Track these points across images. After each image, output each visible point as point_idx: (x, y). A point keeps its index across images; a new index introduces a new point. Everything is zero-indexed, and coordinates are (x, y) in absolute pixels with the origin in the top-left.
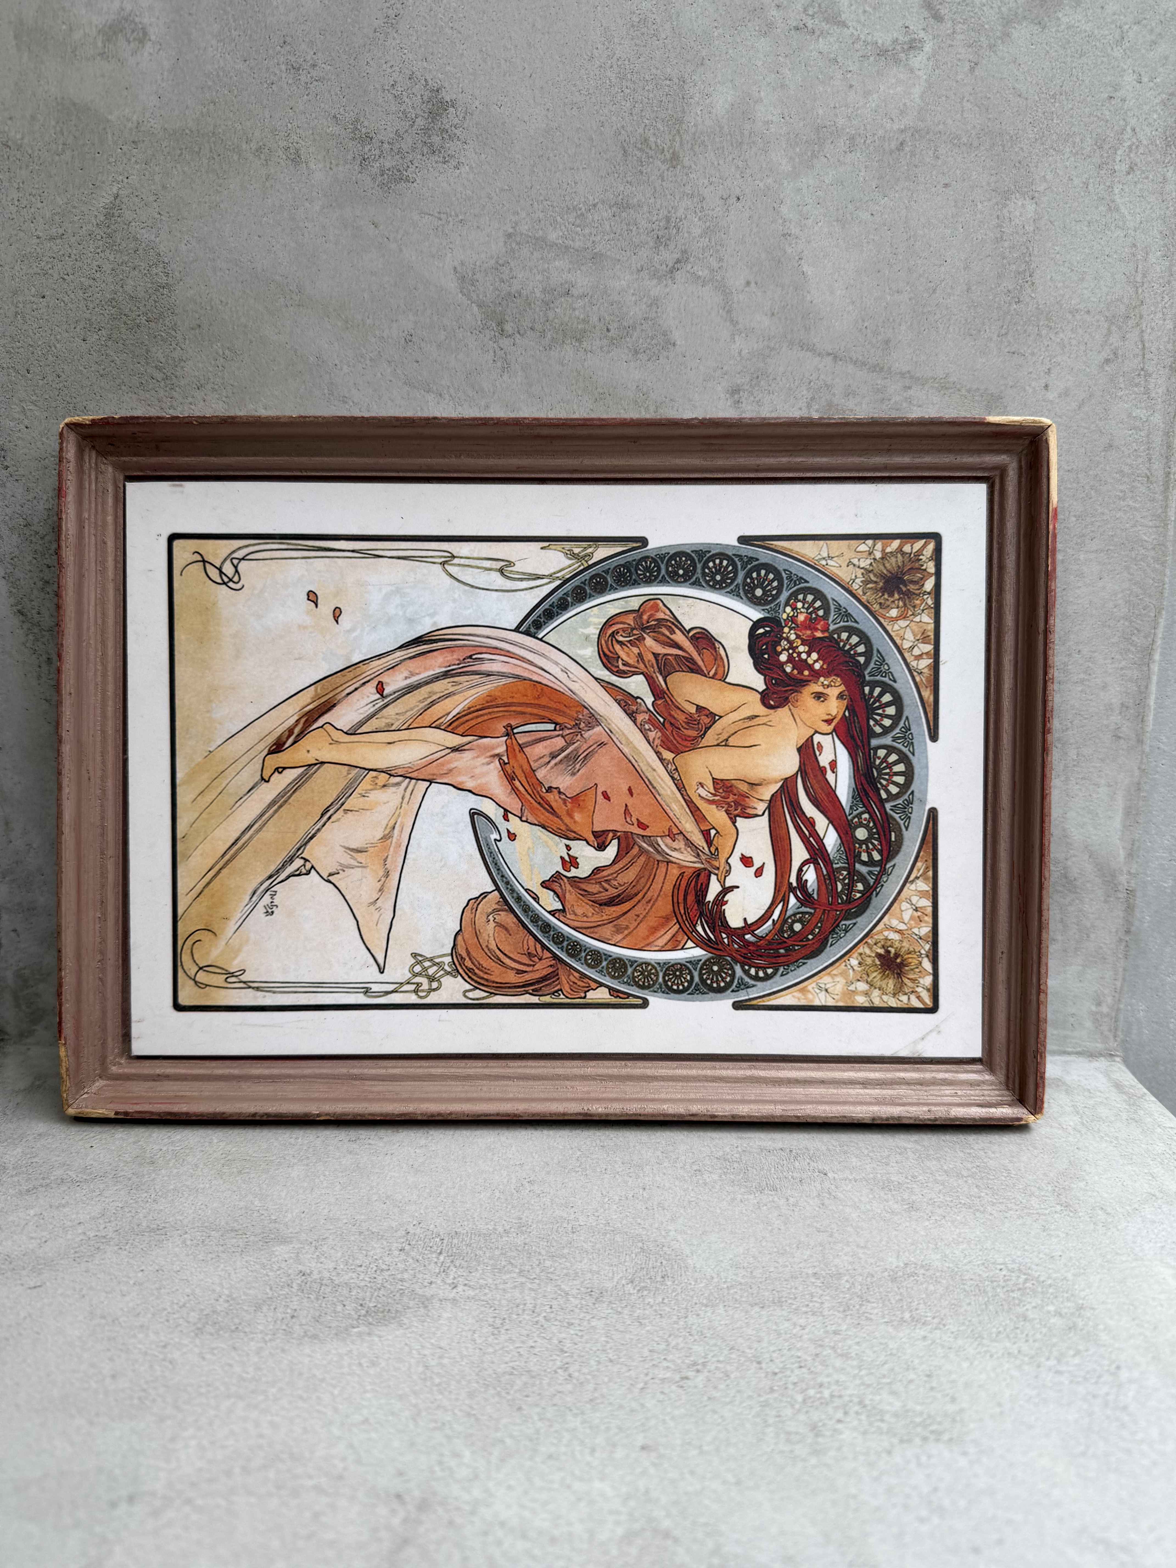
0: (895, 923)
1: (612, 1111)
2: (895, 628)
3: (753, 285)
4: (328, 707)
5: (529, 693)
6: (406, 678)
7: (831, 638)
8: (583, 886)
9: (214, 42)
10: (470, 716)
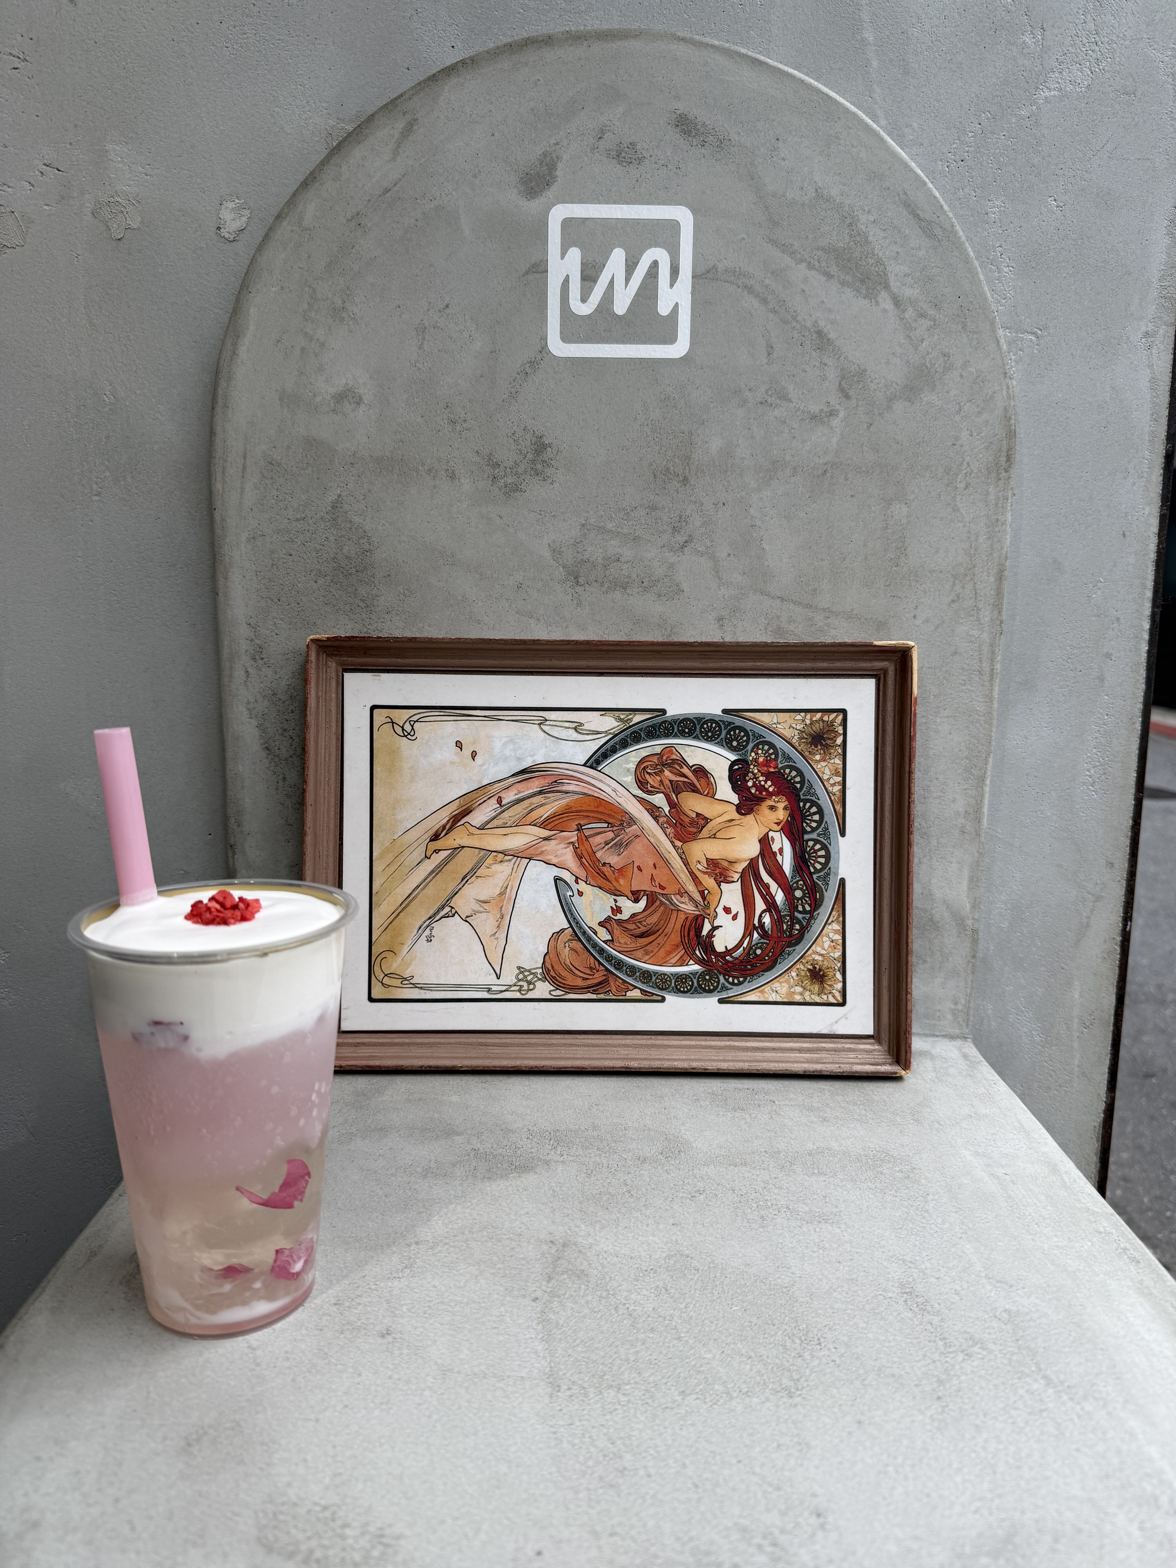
0: (819, 949)
1: (642, 1066)
2: (818, 767)
3: (732, 556)
4: (466, 812)
5: (592, 804)
6: (516, 794)
7: (779, 772)
8: (625, 925)
9: (403, 405)
10: (555, 818)
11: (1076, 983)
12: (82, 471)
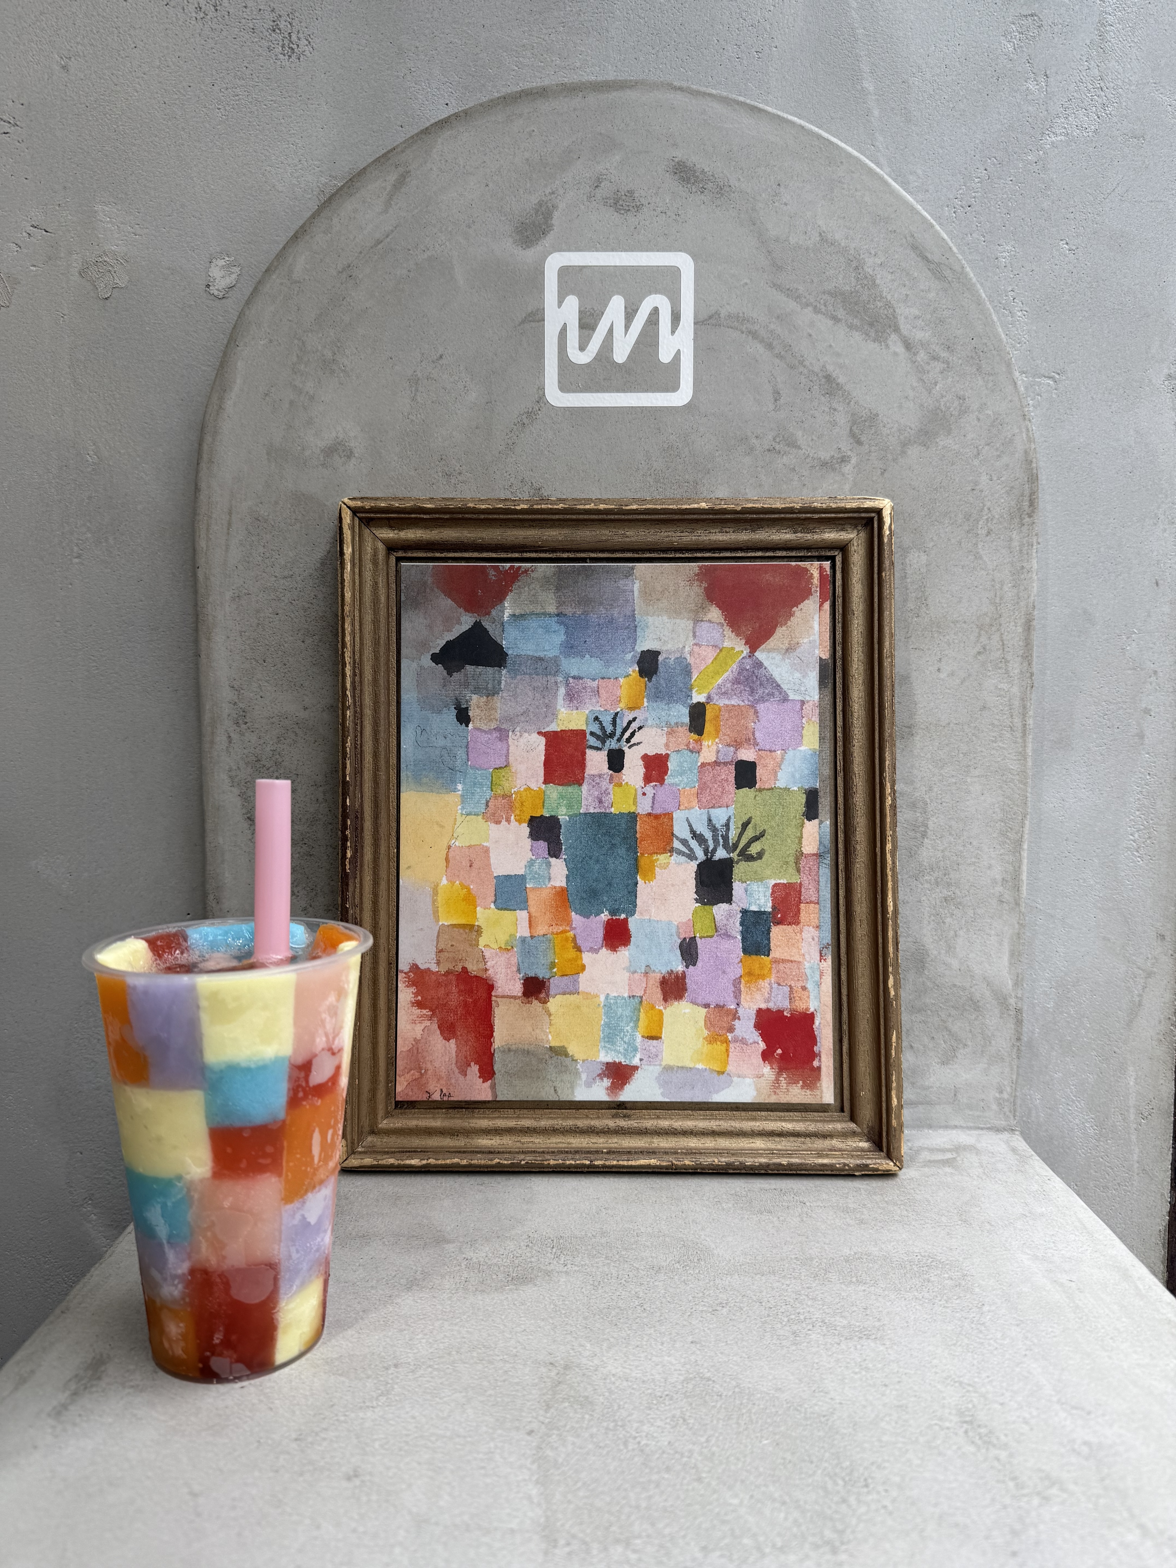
11: (1131, 1068)
12: (63, 533)
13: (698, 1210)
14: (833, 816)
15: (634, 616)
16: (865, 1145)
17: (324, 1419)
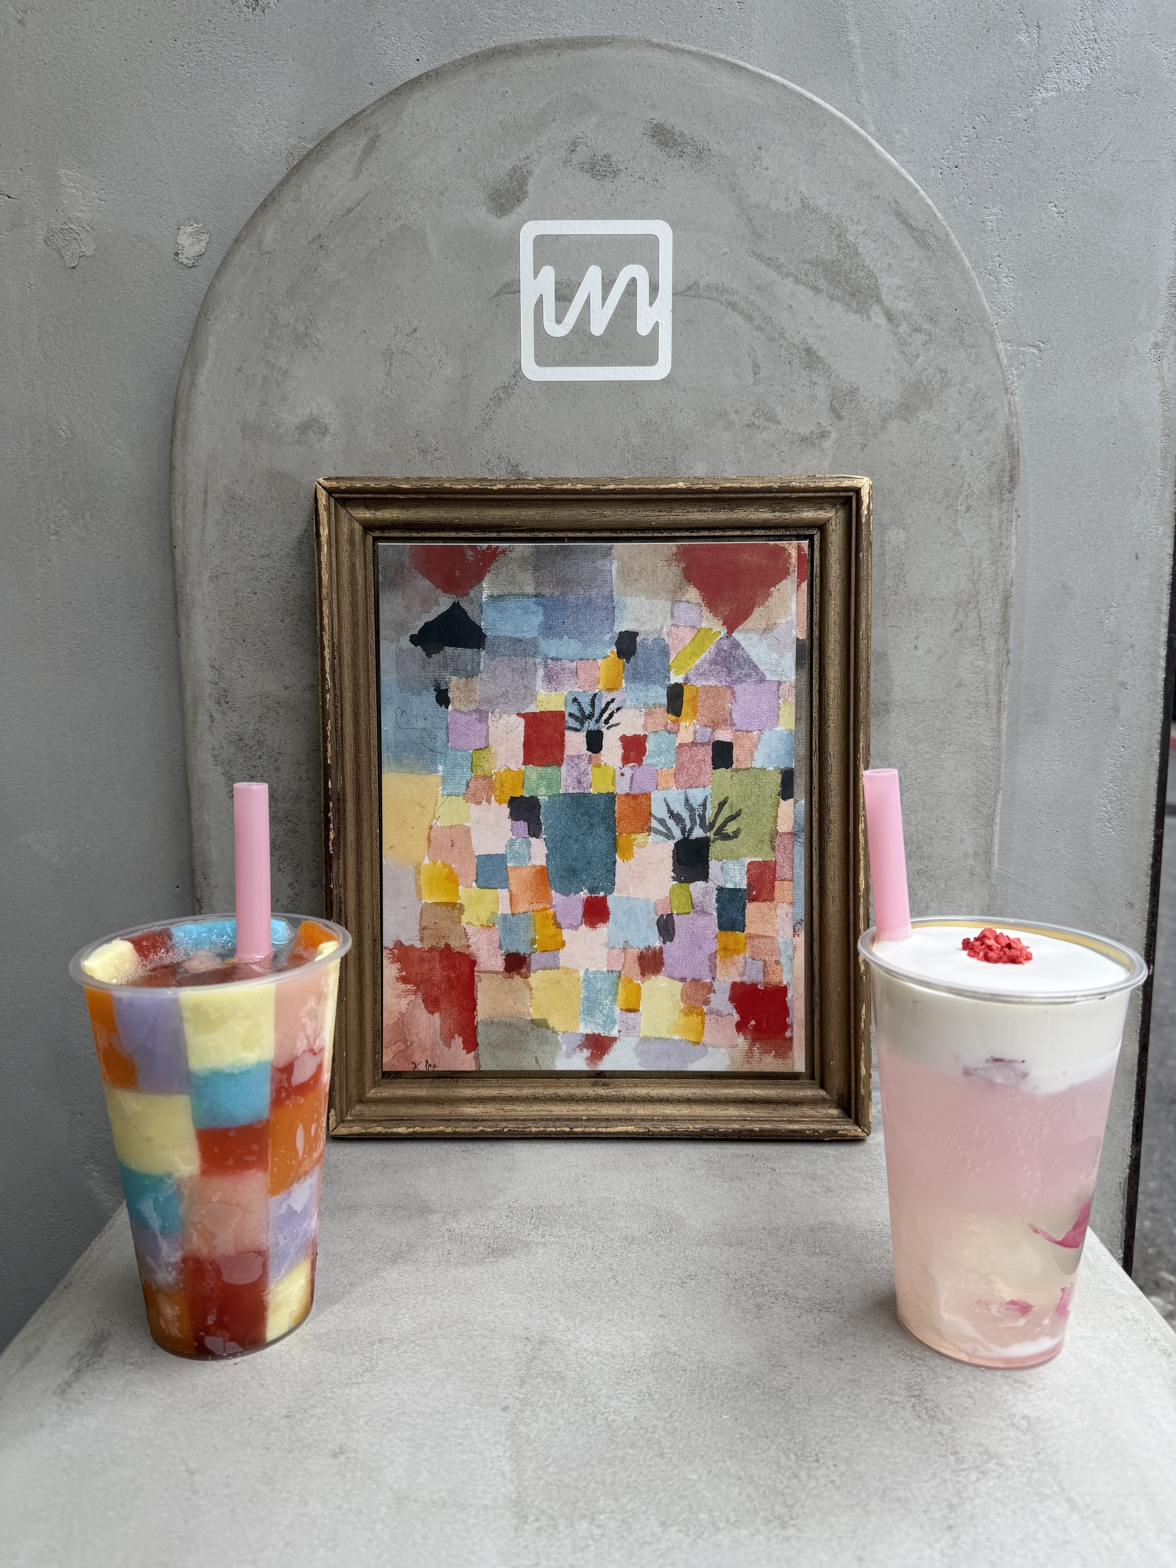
9: (371, 435)
12: (39, 510)
13: (672, 1177)
14: (808, 795)
15: (612, 596)
16: (835, 1112)
17: (313, 1395)
